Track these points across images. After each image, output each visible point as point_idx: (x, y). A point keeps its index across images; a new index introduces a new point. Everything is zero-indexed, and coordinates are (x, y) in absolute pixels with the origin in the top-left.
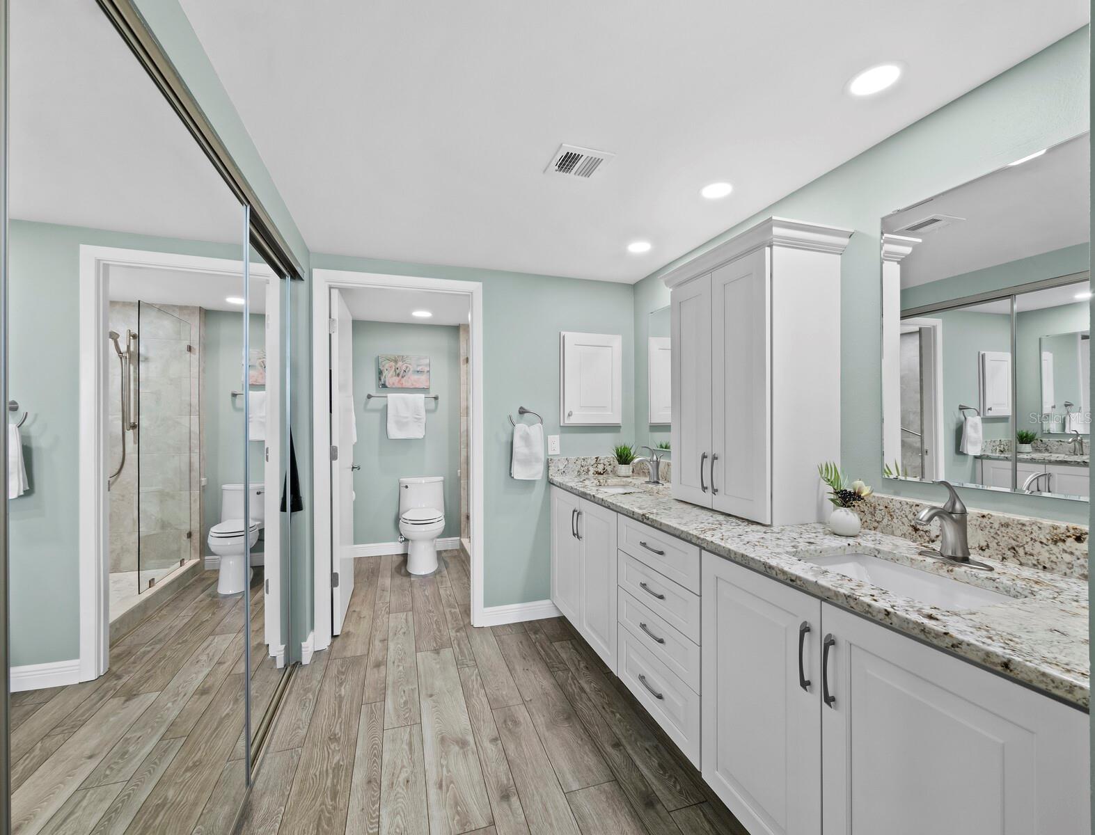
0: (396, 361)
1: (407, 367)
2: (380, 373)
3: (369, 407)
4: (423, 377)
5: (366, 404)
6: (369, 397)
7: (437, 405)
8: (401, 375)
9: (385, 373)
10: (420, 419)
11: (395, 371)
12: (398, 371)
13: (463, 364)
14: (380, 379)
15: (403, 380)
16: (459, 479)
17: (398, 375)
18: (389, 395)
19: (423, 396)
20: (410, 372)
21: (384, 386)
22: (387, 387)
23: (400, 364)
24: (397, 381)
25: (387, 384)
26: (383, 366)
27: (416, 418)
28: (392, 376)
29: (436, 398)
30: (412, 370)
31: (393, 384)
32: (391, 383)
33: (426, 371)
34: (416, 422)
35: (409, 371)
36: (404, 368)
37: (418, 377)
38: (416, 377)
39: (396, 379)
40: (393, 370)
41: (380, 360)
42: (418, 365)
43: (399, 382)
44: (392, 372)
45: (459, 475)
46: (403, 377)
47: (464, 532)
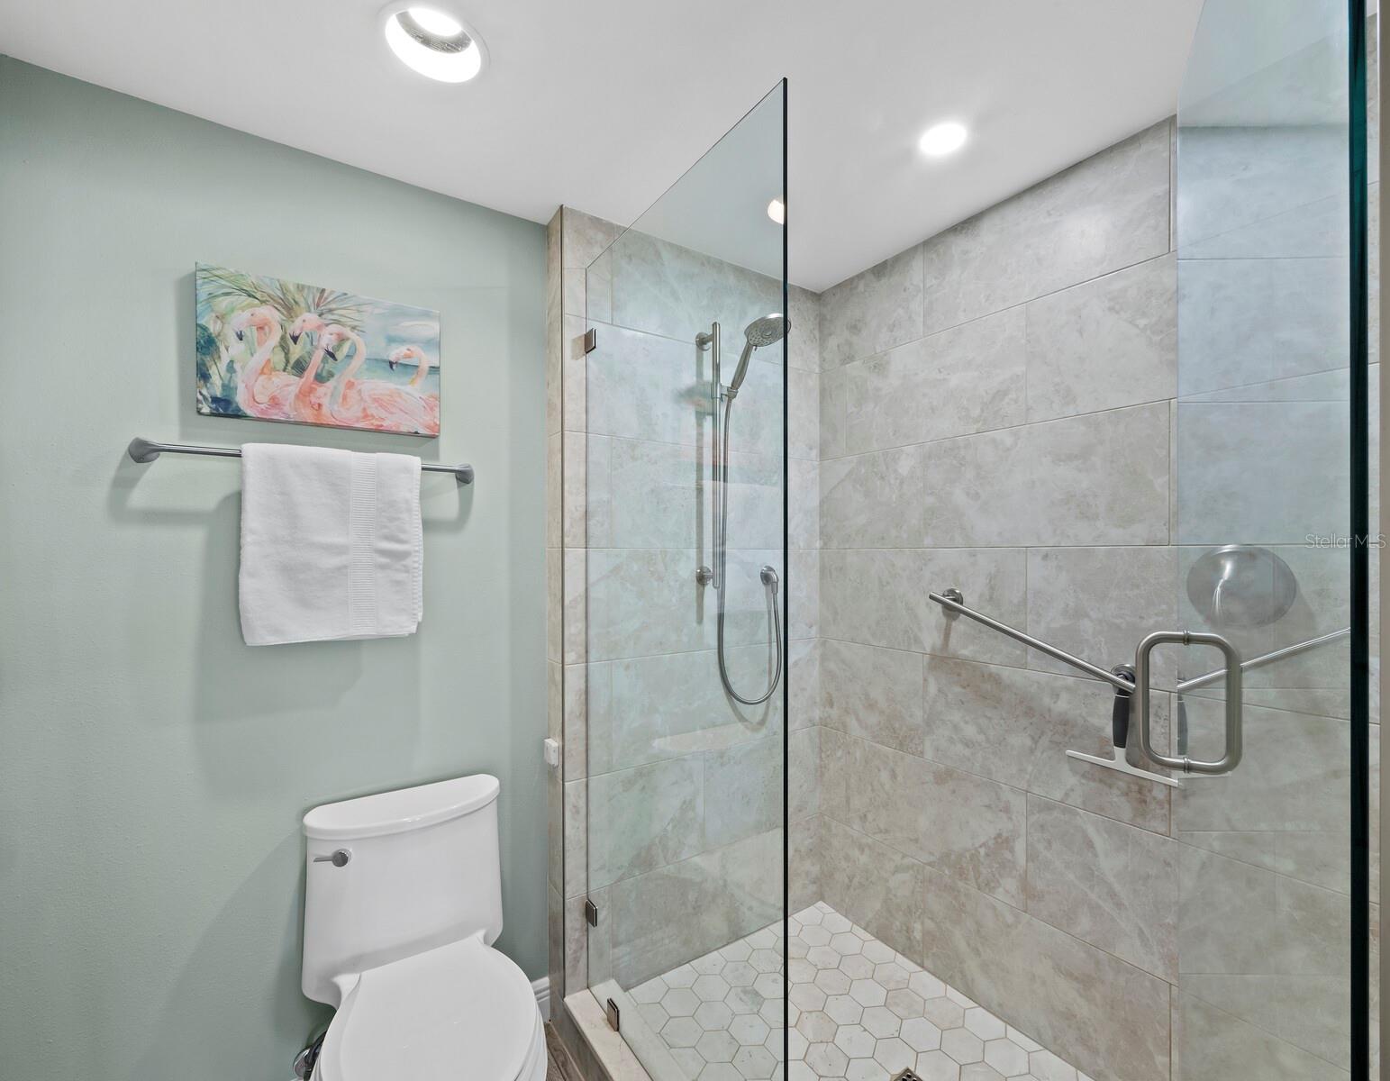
0: (288, 308)
1: (342, 339)
2: (207, 344)
3: (138, 498)
4: (413, 391)
5: (123, 484)
6: (142, 452)
7: (466, 505)
8: (310, 374)
9: (231, 350)
10: (403, 555)
11: (283, 346)
12: (296, 351)
13: (575, 357)
14: (204, 376)
15: (324, 393)
16: (555, 776)
17: (300, 367)
18: (249, 449)
19: (416, 462)
20: (357, 363)
21: (225, 408)
22: (238, 415)
23: (306, 320)
24: (294, 390)
25: (241, 399)
26: (221, 317)
27: (383, 553)
28: (266, 369)
29: (464, 477)
30: (363, 351)
31: (275, 402)
32: (263, 398)
33: (425, 366)
34: (383, 567)
35: (349, 356)
36: (327, 339)
37: (392, 386)
38: (382, 385)
39: (289, 385)
40: (275, 339)
41: (203, 293)
42: (392, 340)
43: (304, 395)
44: (268, 349)
45: (554, 759)
46: (320, 379)
47: (575, 967)
